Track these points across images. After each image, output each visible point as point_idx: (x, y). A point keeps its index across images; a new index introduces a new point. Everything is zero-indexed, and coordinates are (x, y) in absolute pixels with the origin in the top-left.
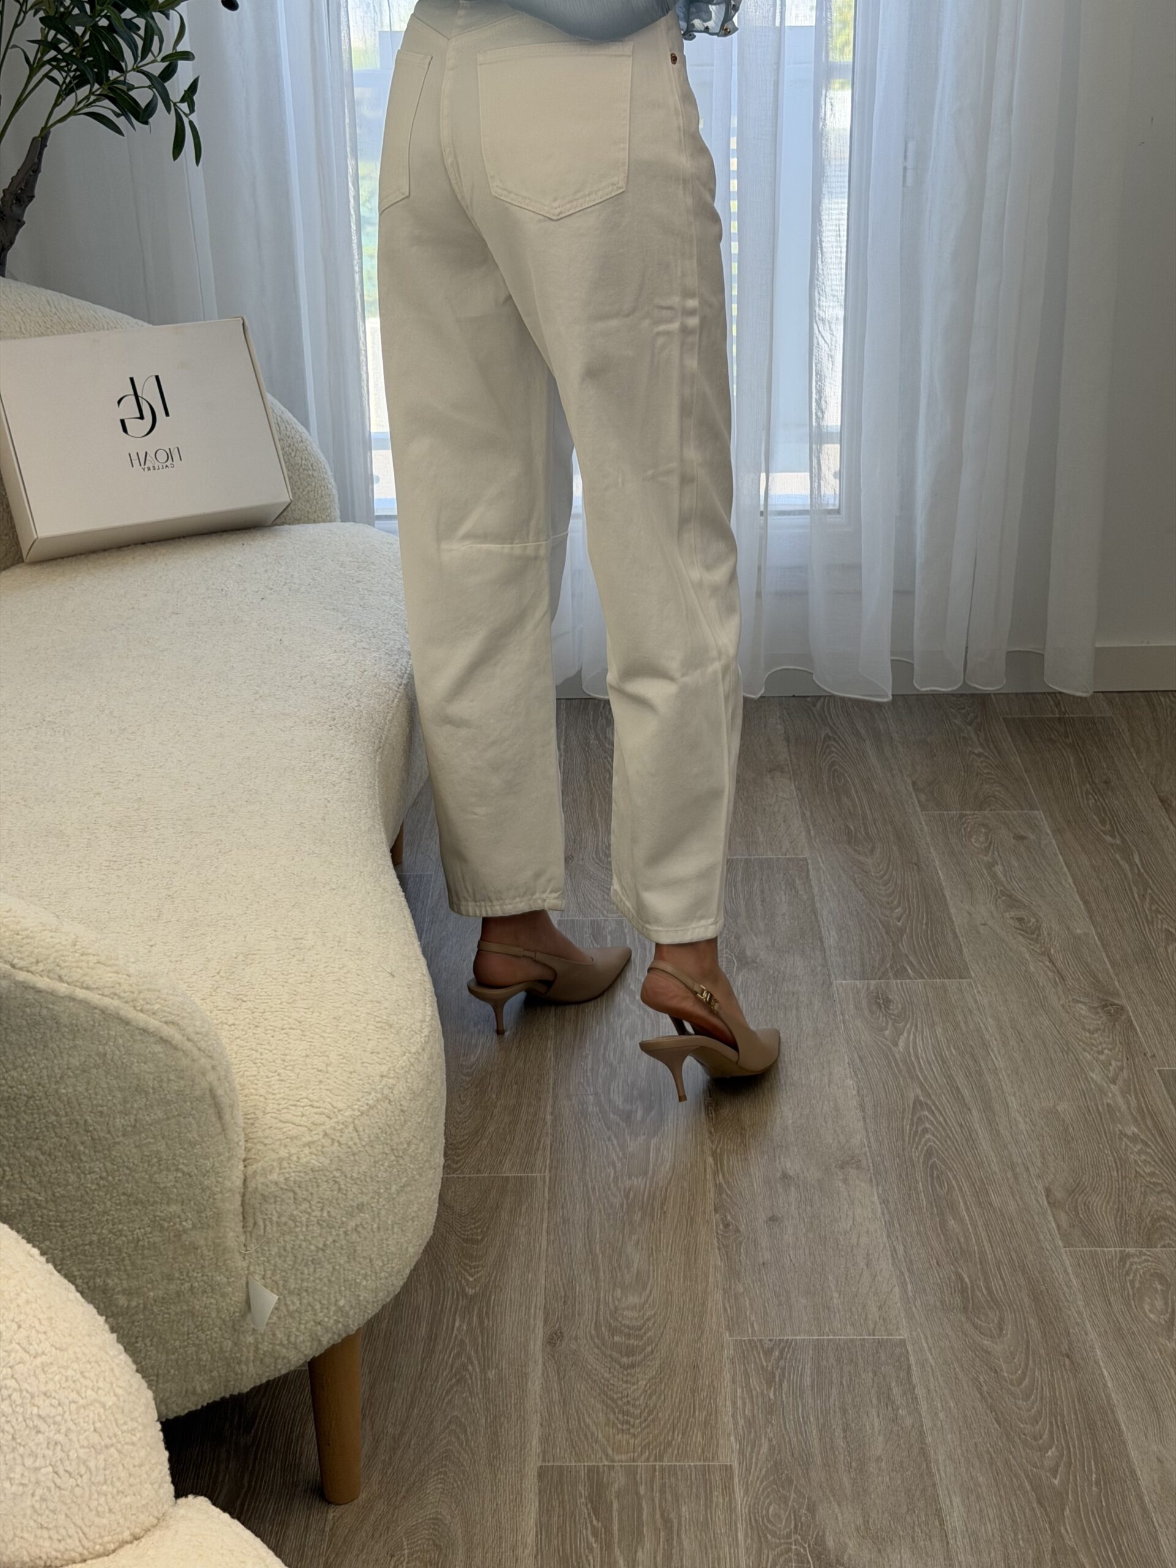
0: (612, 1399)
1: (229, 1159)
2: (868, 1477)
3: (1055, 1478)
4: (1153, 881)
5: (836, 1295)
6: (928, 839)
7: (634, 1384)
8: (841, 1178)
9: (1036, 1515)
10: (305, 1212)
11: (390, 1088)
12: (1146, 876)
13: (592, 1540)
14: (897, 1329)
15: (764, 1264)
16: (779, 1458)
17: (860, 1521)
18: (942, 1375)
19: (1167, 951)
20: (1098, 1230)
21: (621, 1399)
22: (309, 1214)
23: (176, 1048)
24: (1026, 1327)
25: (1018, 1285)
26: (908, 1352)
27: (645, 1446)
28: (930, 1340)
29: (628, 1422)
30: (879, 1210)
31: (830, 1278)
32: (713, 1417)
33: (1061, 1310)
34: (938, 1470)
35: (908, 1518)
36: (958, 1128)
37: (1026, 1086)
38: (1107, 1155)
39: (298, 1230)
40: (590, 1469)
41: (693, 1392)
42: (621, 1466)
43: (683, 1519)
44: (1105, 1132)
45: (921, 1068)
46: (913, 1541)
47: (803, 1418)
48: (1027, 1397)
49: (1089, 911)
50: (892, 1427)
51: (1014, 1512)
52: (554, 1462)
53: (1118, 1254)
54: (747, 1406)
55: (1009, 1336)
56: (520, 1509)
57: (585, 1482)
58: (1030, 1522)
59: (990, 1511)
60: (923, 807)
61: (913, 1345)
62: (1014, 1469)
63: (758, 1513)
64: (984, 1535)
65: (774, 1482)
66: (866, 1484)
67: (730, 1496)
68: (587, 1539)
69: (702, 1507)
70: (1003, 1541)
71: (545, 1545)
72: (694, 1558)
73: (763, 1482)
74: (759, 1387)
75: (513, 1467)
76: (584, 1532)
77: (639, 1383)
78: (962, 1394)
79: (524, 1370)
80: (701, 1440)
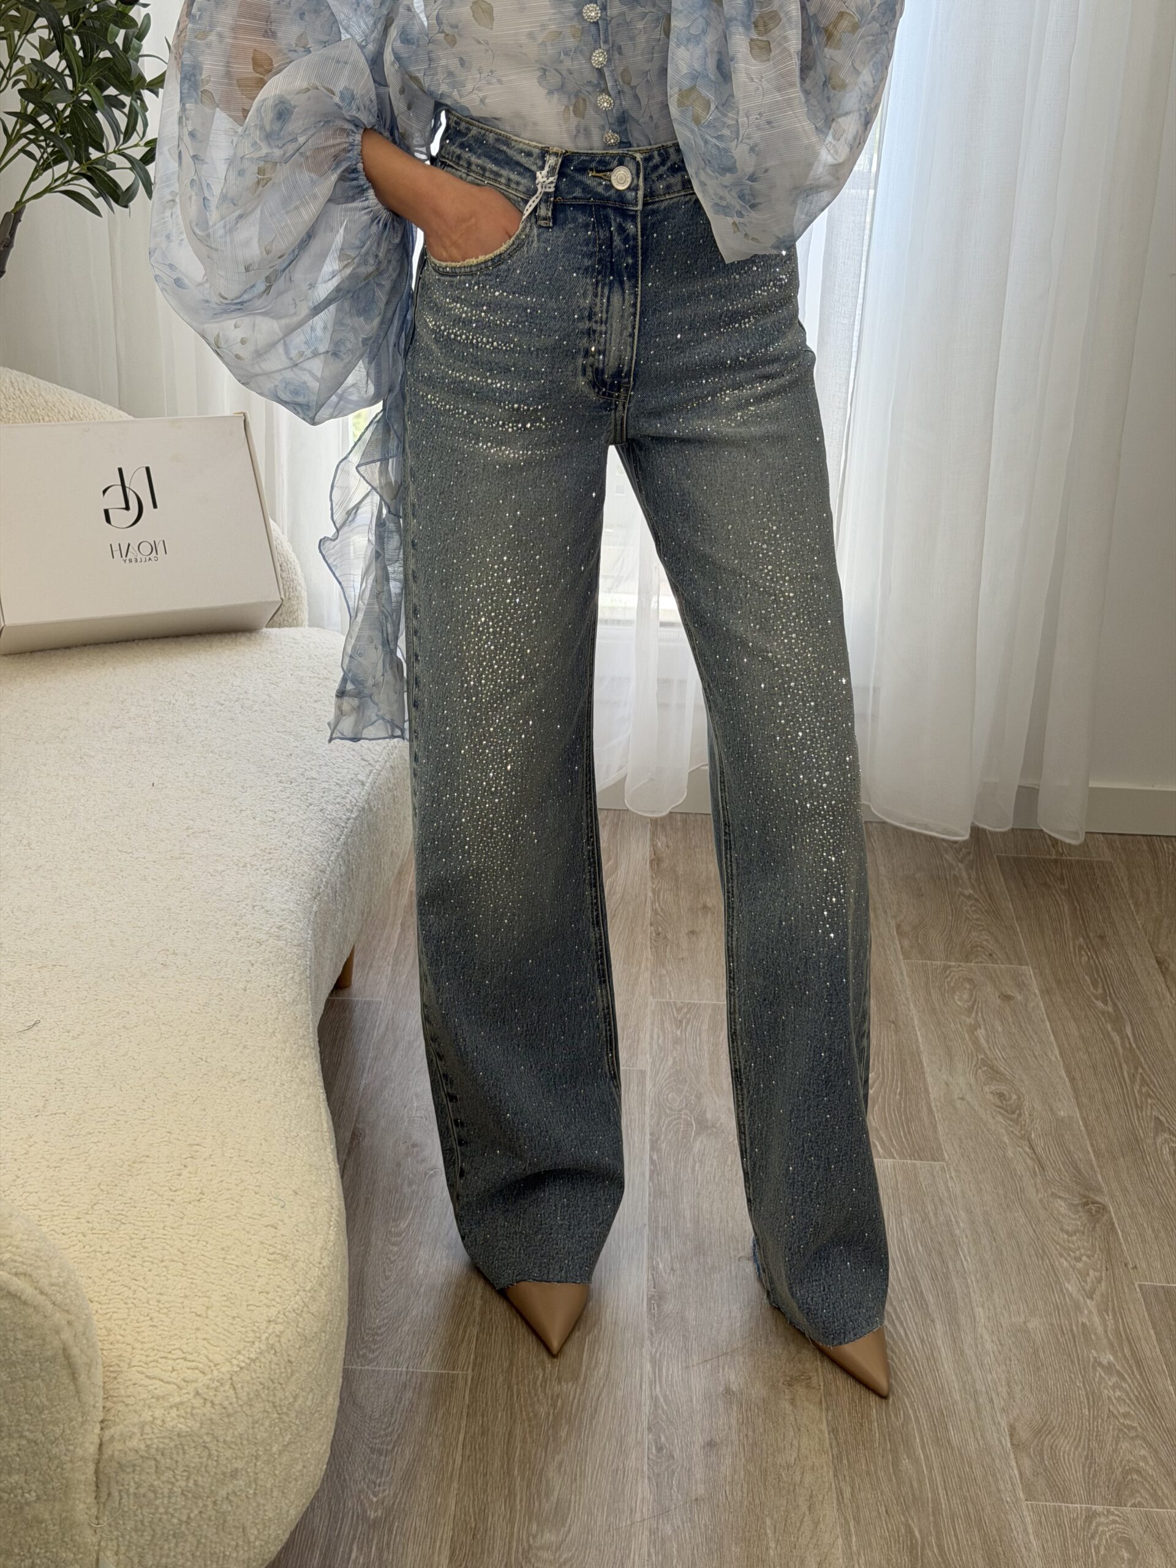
1: (83, 1423)
4: (1145, 1060)
5: (773, 1545)
6: (909, 993)
8: (787, 1397)
10: (168, 1482)
11: (277, 1336)
12: (1138, 1052)
15: (697, 1499)
19: (1155, 1143)
20: (1065, 1481)
22: (173, 1483)
23: (25, 1303)
25: (973, 1544)
30: (827, 1441)
31: (768, 1522)
37: (995, 1296)
38: (1079, 1388)
39: (158, 1502)
44: (1078, 1359)
49: (1075, 1090)
53: (1084, 1512)
60: (906, 954)
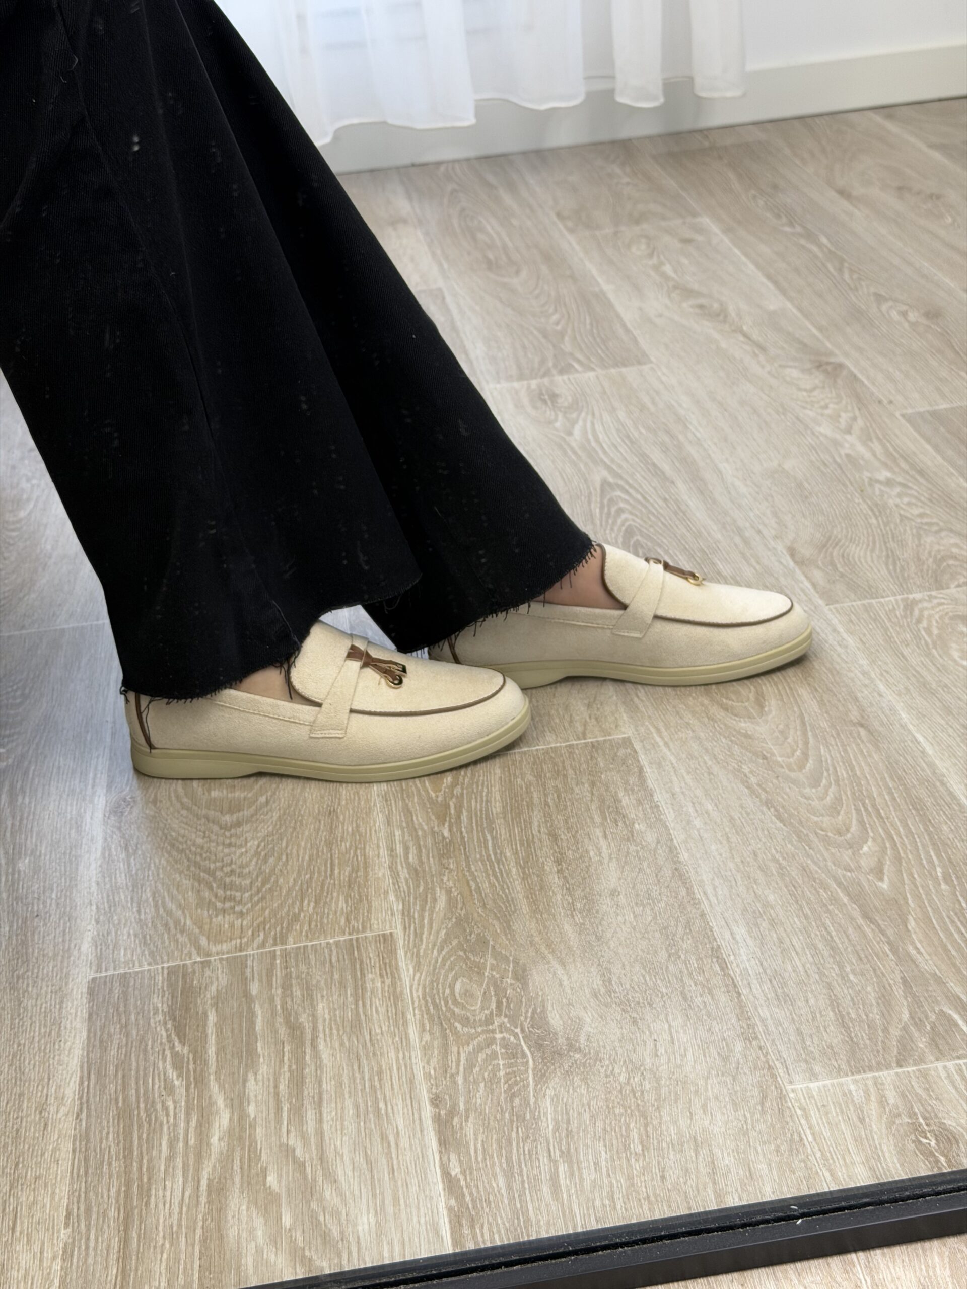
0: (208, 871)
2: (602, 919)
3: (881, 879)
6: (581, 254)
7: (241, 846)
9: (865, 936)
13: (172, 1074)
14: (617, 726)
16: (464, 912)
17: (598, 982)
18: (689, 773)
20: (867, 581)
21: (221, 869)
26: (635, 752)
27: (259, 926)
28: (665, 733)
29: (231, 899)
32: (361, 873)
33: (839, 673)
34: (705, 893)
35: (671, 968)
36: (661, 502)
37: (739, 451)
38: (859, 504)
40: (172, 971)
41: (329, 844)
42: (221, 960)
43: (320, 1021)
44: (850, 482)
45: (605, 452)
47: (495, 854)
48: (816, 783)
49: (780, 288)
50: (628, 848)
51: (831, 937)
52: (115, 969)
53: (900, 602)
54: (411, 851)
55: (774, 713)
56: (57, 1047)
57: (164, 991)
58: (858, 947)
59: (794, 941)
60: (571, 231)
61: (642, 741)
62: (816, 876)
63: (438, 995)
64: (793, 975)
65: (460, 946)
66: (600, 929)
67: (393, 977)
68: (165, 1074)
69: (350, 999)
70: (824, 979)
71: (95, 1096)
72: (340, 1076)
73: (442, 950)
74: (427, 824)
75: (48, 986)
76: (161, 1065)
77: (249, 845)
78: (721, 791)
79: (73, 853)
80: (344, 906)
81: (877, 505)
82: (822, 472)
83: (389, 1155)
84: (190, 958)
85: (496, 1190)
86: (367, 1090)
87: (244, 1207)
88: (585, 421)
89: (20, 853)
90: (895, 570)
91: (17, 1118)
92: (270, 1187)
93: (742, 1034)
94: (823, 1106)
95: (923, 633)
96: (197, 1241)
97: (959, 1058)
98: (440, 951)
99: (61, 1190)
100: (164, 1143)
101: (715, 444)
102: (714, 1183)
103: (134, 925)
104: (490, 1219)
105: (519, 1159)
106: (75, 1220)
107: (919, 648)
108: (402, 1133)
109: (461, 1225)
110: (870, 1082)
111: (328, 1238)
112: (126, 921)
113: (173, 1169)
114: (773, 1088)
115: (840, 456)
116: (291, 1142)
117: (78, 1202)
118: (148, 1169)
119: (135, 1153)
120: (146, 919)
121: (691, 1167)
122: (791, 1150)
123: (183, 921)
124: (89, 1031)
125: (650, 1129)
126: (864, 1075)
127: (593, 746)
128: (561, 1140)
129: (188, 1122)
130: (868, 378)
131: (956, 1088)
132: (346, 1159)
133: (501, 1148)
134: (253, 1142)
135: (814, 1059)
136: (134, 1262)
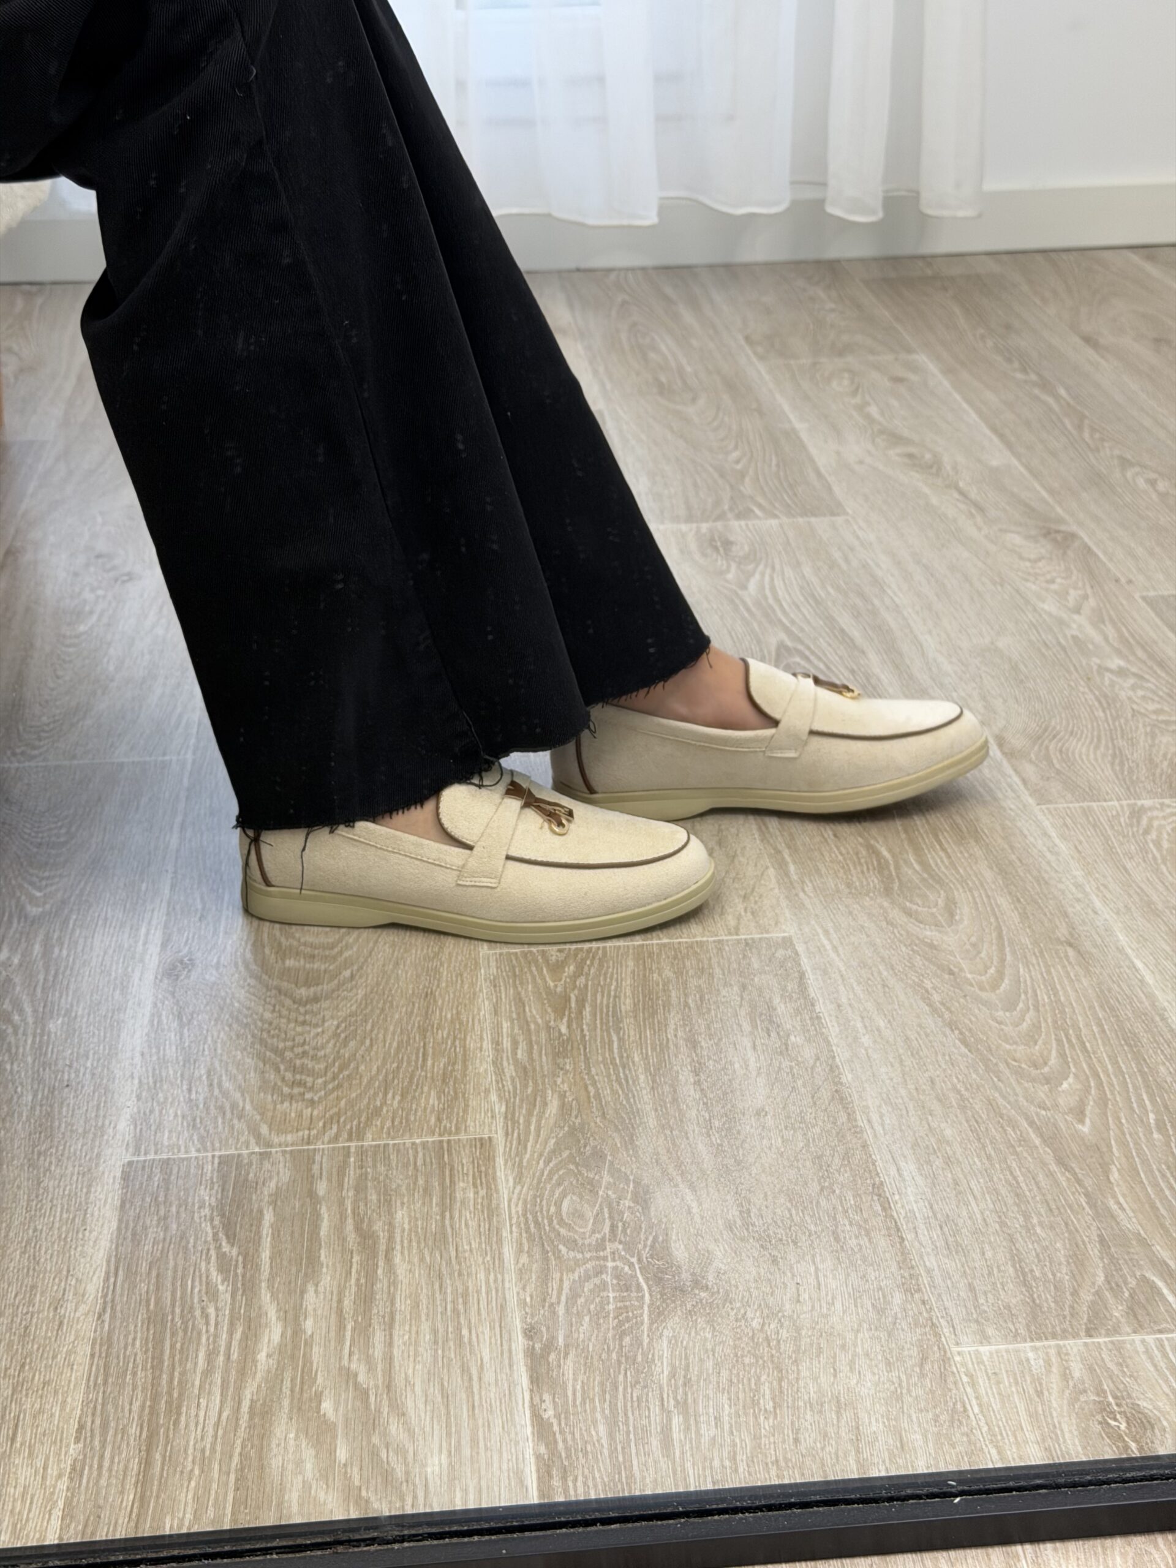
0: (275, 1050)
2: (744, 1141)
3: (1082, 1122)
6: (772, 386)
7: (316, 1026)
9: (1057, 1183)
13: (216, 1277)
14: (776, 924)
16: (578, 1120)
17: (734, 1213)
18: (859, 983)
21: (292, 1049)
24: (993, 910)
26: (797, 954)
27: (332, 1118)
28: (834, 936)
32: (459, 1067)
33: (1046, 883)
34: (869, 1121)
35: (823, 1203)
37: (945, 622)
38: (1083, 693)
40: (224, 1161)
41: (423, 1031)
42: (284, 1152)
43: (398, 1231)
44: (1075, 668)
45: (784, 611)
46: (837, 1240)
47: (621, 1057)
48: (1010, 1006)
49: (1007, 443)
50: (780, 1063)
51: (1017, 1182)
52: (156, 1153)
53: (1126, 808)
54: (520, 1047)
55: (966, 922)
56: (80, 1236)
57: (212, 1183)
58: (1049, 1197)
59: (973, 1184)
60: (761, 358)
61: (806, 943)
62: (1004, 1112)
63: (541, 1211)
64: (969, 1222)
65: (571, 1159)
66: (741, 1152)
67: (489, 1188)
68: (207, 1277)
69: (435, 1209)
70: (1005, 1229)
71: (122, 1295)
72: (417, 1296)
73: (550, 1161)
74: (542, 1018)
75: (74, 1166)
76: (203, 1264)
77: (326, 1024)
78: (896, 1007)
79: (116, 1017)
80: (436, 1103)
81: (1106, 696)
82: (1043, 655)
83: (469, 1389)
84: (247, 1148)
85: (595, 1438)
86: (449, 1313)
87: (292, 1436)
88: (763, 574)
89: (52, 1012)
90: (1122, 773)
91: (27, 1313)
92: (325, 1415)
93: (903, 1284)
94: (995, 1373)
95: (1151, 845)
96: (233, 1470)
97: (1161, 1332)
98: (547, 1163)
99: (73, 1400)
100: (202, 1355)
101: (917, 613)
102: (858, 1451)
103: (182, 1104)
104: (586, 1471)
105: (625, 1406)
106: (89, 1434)
107: (1144, 861)
108: (487, 1365)
109: (550, 1476)
110: (1052, 1352)
111: (390, 1478)
112: (174, 1100)
113: (210, 1385)
114: (936, 1348)
115: (1065, 636)
116: (353, 1366)
117: (93, 1415)
118: (180, 1382)
119: (166, 1364)
120: (197, 1100)
121: (831, 1431)
122: (952, 1422)
123: (241, 1104)
124: (120, 1221)
125: (784, 1384)
126: (1046, 1343)
127: (747, 944)
128: (677, 1388)
129: (231, 1334)
130: (1105, 553)
131: (1155, 1366)
132: (418, 1389)
133: (604, 1392)
134: (308, 1361)
135: (987, 1320)
136: (155, 1488)
